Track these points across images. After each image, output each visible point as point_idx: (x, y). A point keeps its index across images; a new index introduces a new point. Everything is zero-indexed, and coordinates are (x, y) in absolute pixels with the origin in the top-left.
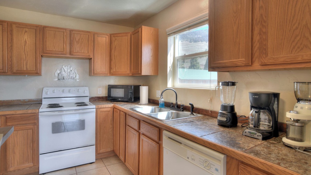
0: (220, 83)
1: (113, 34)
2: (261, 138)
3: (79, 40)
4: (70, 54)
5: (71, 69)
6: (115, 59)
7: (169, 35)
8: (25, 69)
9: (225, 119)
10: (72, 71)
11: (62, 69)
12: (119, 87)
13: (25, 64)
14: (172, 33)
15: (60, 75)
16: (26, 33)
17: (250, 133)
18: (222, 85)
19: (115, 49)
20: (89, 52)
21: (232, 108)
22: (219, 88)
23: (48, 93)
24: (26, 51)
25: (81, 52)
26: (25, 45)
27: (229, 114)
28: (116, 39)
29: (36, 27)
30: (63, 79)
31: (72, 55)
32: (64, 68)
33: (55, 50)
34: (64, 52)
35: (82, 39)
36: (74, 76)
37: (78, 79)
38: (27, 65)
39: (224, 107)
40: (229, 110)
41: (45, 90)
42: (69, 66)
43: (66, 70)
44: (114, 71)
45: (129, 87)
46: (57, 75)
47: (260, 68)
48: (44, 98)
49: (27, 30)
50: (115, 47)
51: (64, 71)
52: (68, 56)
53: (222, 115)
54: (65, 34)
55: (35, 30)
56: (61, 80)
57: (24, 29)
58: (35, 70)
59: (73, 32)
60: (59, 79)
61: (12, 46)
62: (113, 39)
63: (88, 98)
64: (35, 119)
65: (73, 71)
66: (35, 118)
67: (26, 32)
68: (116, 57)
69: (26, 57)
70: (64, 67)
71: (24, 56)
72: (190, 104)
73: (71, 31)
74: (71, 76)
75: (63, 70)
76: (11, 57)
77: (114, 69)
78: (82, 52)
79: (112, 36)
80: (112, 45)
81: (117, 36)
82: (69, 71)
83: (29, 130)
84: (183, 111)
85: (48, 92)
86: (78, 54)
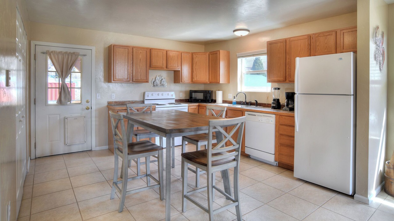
0: (273, 89)
1: (194, 53)
2: (289, 110)
3: (172, 57)
4: (166, 67)
6: (196, 71)
7: (239, 57)
8: (140, 79)
9: (275, 105)
12: (199, 91)
14: (241, 57)
15: (155, 83)
16: (141, 54)
17: (285, 109)
18: (274, 89)
19: (196, 64)
21: (278, 100)
22: (272, 91)
24: (141, 67)
26: (140, 62)
27: (277, 103)
28: (197, 57)
29: (147, 49)
30: (157, 86)
31: (168, 68)
33: (157, 65)
34: (163, 67)
37: (166, 86)
38: (141, 76)
39: (274, 100)
40: (276, 101)
44: (196, 80)
45: (207, 92)
46: (153, 83)
47: (289, 82)
48: (146, 100)
50: (196, 63)
52: (165, 69)
53: (273, 103)
55: (146, 51)
57: (140, 51)
58: (145, 79)
59: (168, 52)
60: (154, 86)
62: (194, 56)
63: (174, 100)
68: (196, 69)
71: (140, 70)
72: (255, 101)
74: (163, 83)
75: (157, 79)
76: (132, 71)
77: (196, 78)
79: (194, 54)
80: (193, 61)
81: (198, 55)
82: (161, 80)
84: (250, 105)
86: (175, 68)
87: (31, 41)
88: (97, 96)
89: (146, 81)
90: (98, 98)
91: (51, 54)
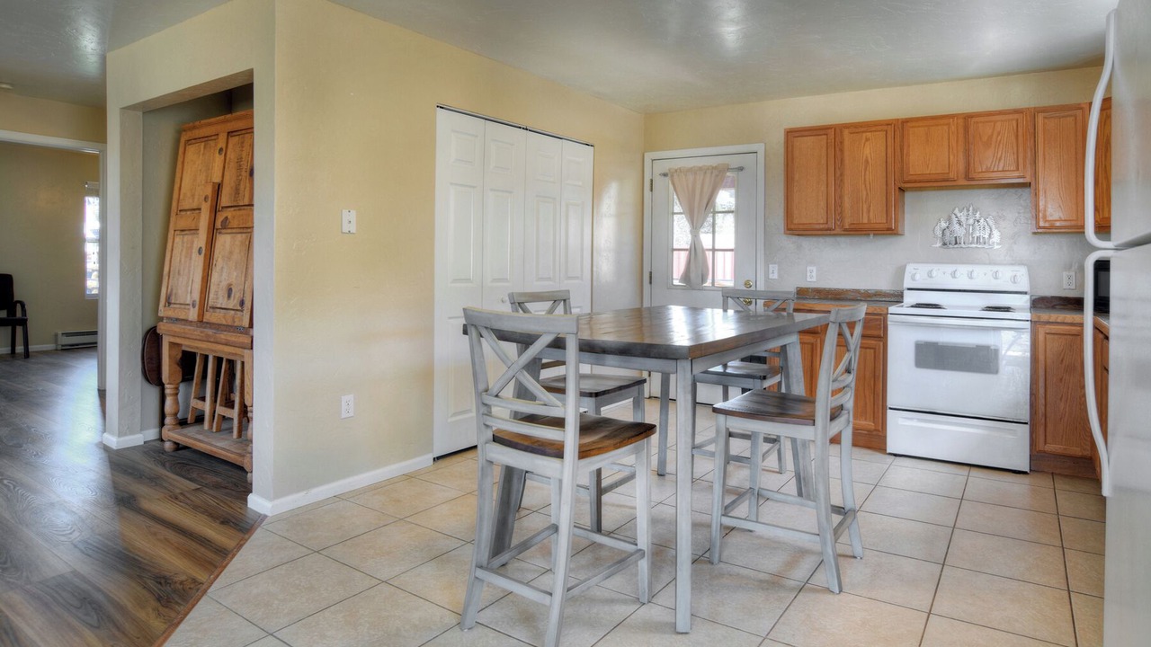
3: (990, 137)
4: (968, 177)
5: (978, 215)
8: (865, 221)
10: (978, 221)
11: (954, 216)
13: (865, 210)
15: (947, 232)
16: (868, 143)
20: (1021, 167)
23: (917, 277)
24: (868, 183)
25: (996, 169)
26: (866, 170)
29: (887, 126)
30: (956, 243)
31: (973, 179)
32: (959, 215)
33: (928, 172)
34: (951, 175)
35: (999, 134)
36: (986, 236)
37: (998, 244)
38: (869, 212)
41: (910, 268)
42: (971, 209)
43: (963, 219)
46: (939, 233)
48: (909, 289)
49: (869, 134)
51: (960, 223)
52: (962, 182)
54: (953, 128)
55: (885, 132)
56: (951, 246)
57: (864, 135)
58: (886, 222)
59: (974, 120)
60: (945, 244)
61: (842, 175)
63: (1028, 297)
64: (880, 329)
65: (982, 221)
66: (880, 325)
67: (867, 140)
69: (867, 194)
70: (956, 211)
71: (865, 193)
73: (968, 117)
74: (978, 235)
75: (955, 220)
76: (841, 197)
78: (1000, 169)
82: (971, 221)
83: (868, 350)
85: (917, 274)
86: (987, 175)
87: (646, 154)
88: (771, 271)
89: (886, 226)
90: (771, 276)
91: (675, 175)
